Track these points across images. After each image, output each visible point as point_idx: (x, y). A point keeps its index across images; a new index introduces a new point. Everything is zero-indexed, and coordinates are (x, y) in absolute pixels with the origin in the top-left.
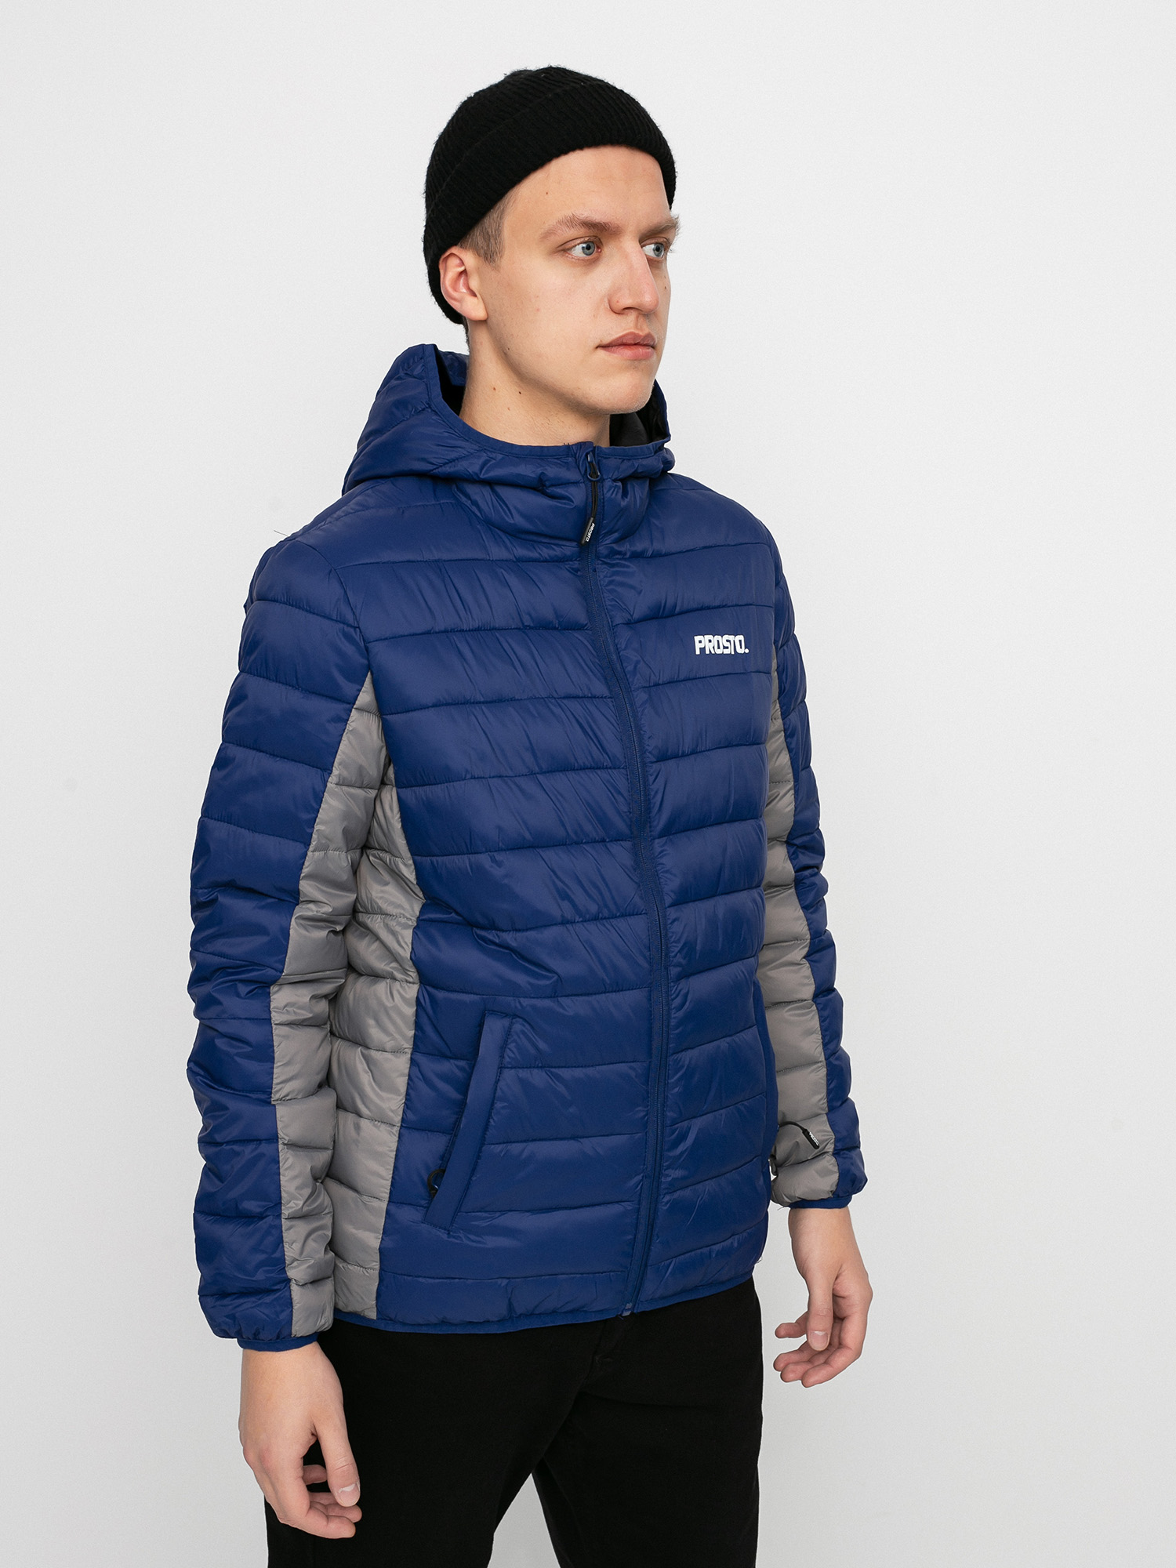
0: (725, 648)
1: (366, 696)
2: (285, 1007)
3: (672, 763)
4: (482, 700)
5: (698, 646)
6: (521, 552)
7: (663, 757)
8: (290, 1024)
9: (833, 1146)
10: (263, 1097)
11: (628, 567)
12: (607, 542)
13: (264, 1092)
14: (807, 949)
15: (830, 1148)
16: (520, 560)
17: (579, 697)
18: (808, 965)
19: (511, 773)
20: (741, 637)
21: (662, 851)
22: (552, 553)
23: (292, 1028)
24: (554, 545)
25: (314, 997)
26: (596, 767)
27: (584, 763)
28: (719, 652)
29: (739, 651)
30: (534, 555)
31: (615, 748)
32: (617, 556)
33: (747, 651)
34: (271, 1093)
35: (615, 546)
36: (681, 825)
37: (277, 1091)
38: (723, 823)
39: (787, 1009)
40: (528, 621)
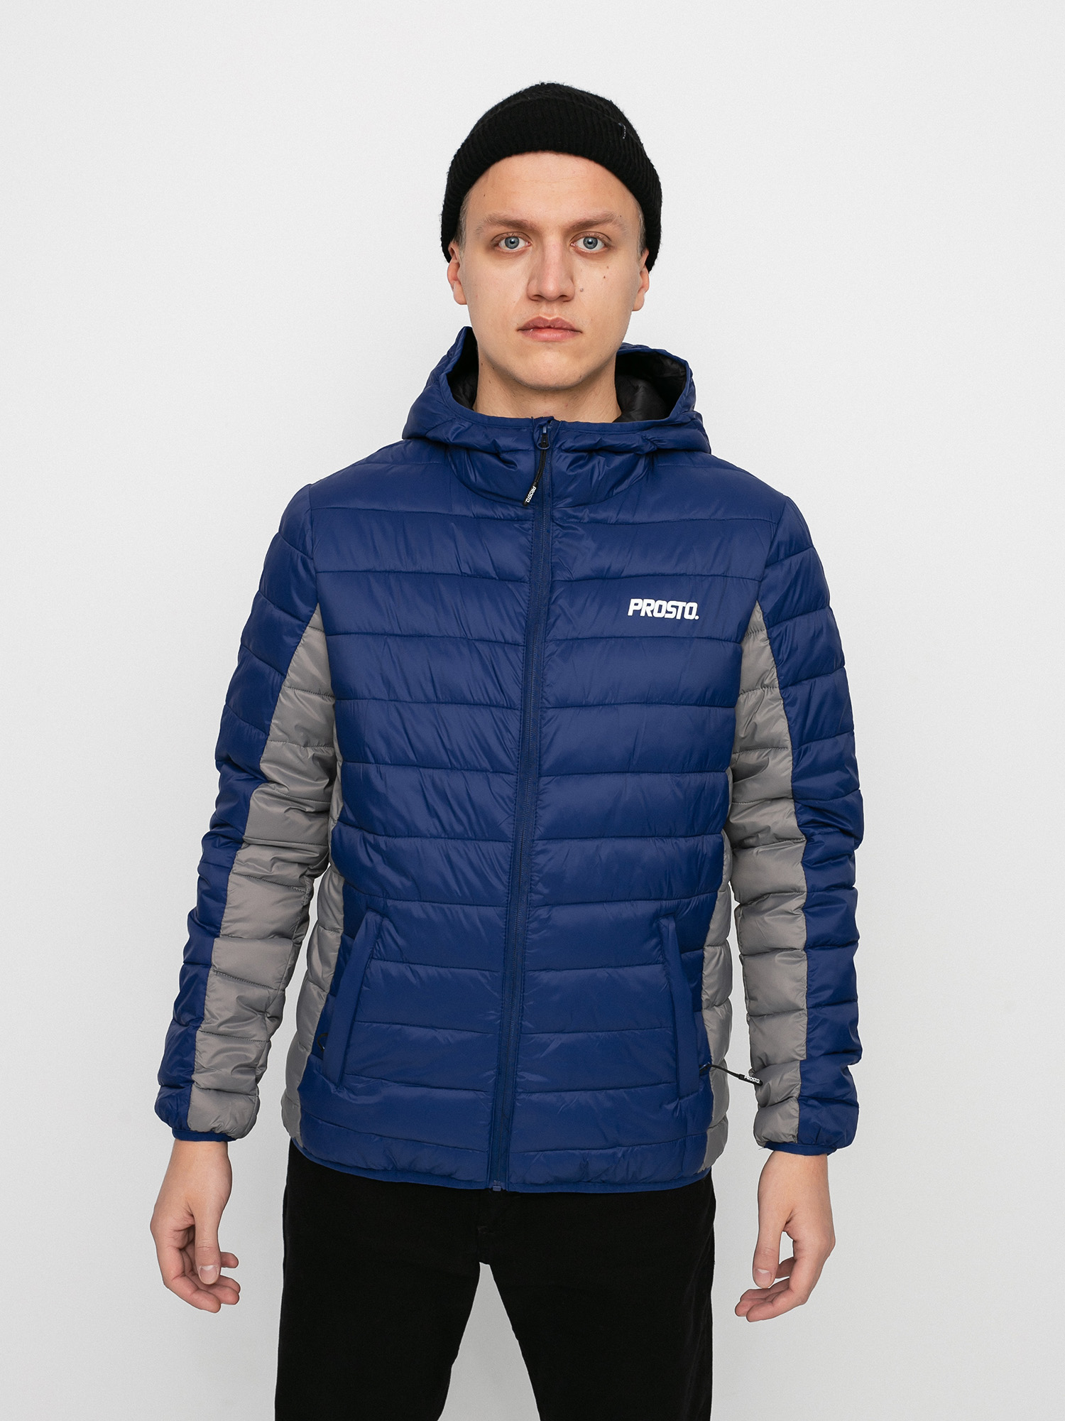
0: (667, 612)
1: (316, 618)
2: (246, 861)
3: (569, 712)
4: (399, 633)
5: (632, 608)
6: (479, 510)
7: (563, 705)
8: (249, 876)
9: (798, 1092)
10: (213, 929)
11: (576, 529)
12: (561, 505)
13: (216, 927)
14: (804, 901)
15: (796, 1093)
16: (478, 518)
17: (492, 641)
18: (803, 915)
19: (408, 699)
20: (695, 605)
21: (544, 789)
22: (506, 512)
23: (250, 880)
24: (510, 505)
25: (276, 860)
26: (490, 705)
27: (479, 699)
28: (656, 615)
29: (687, 616)
30: (490, 513)
31: (514, 692)
32: (573, 520)
33: (697, 618)
34: (220, 928)
35: (569, 511)
36: (570, 768)
37: (226, 928)
38: (626, 772)
39: (780, 954)
40: (466, 569)
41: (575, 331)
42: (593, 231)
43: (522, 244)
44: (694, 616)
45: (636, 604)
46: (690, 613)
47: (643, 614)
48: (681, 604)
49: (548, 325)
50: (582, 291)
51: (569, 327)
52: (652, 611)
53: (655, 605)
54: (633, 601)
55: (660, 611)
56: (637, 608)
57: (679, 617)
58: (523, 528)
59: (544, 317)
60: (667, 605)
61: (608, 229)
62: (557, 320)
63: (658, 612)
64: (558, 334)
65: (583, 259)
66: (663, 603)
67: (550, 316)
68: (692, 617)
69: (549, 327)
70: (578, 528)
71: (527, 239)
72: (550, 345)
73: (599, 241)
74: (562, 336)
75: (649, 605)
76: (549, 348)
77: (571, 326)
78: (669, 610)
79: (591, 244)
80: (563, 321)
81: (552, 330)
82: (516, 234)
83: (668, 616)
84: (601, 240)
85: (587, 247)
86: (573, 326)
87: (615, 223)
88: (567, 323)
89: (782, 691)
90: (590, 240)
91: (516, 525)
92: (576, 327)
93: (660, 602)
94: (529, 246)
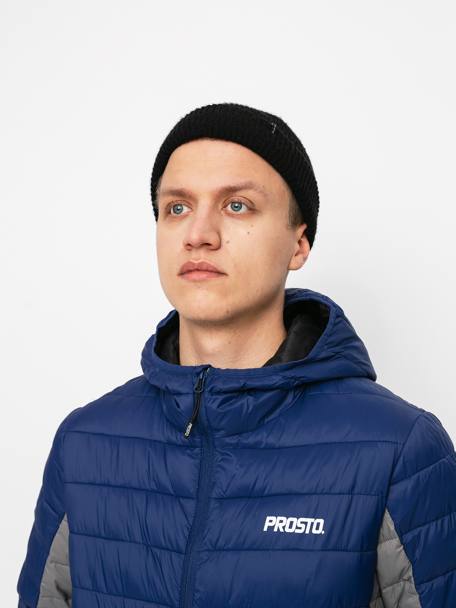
0: (297, 528)
5: (267, 524)
11: (230, 456)
20: (322, 521)
28: (288, 530)
29: (314, 531)
41: (220, 273)
42: (238, 196)
43: (186, 209)
44: (320, 531)
45: (271, 521)
46: (317, 528)
47: (276, 530)
48: (309, 521)
49: (196, 267)
50: (228, 242)
51: (214, 270)
52: (284, 527)
53: (287, 521)
54: (269, 518)
55: (290, 527)
56: (271, 524)
57: (307, 532)
58: (193, 453)
59: (192, 261)
60: (297, 522)
61: (250, 194)
62: (203, 263)
63: (289, 528)
64: (203, 275)
65: (232, 219)
66: (294, 520)
67: (197, 260)
68: (318, 532)
69: (198, 270)
70: (231, 454)
71: (189, 206)
72: (198, 284)
73: (243, 205)
74: (207, 277)
75: (281, 522)
76: (199, 287)
77: (215, 268)
78: (298, 526)
79: (238, 206)
80: (208, 264)
81: (200, 272)
82: (179, 203)
83: (298, 531)
84: (244, 204)
85: (234, 210)
86: (217, 268)
87: (256, 190)
88: (212, 267)
89: (418, 586)
90: (236, 205)
91: (188, 451)
92: (220, 269)
93: (291, 519)
94: (191, 211)
